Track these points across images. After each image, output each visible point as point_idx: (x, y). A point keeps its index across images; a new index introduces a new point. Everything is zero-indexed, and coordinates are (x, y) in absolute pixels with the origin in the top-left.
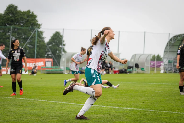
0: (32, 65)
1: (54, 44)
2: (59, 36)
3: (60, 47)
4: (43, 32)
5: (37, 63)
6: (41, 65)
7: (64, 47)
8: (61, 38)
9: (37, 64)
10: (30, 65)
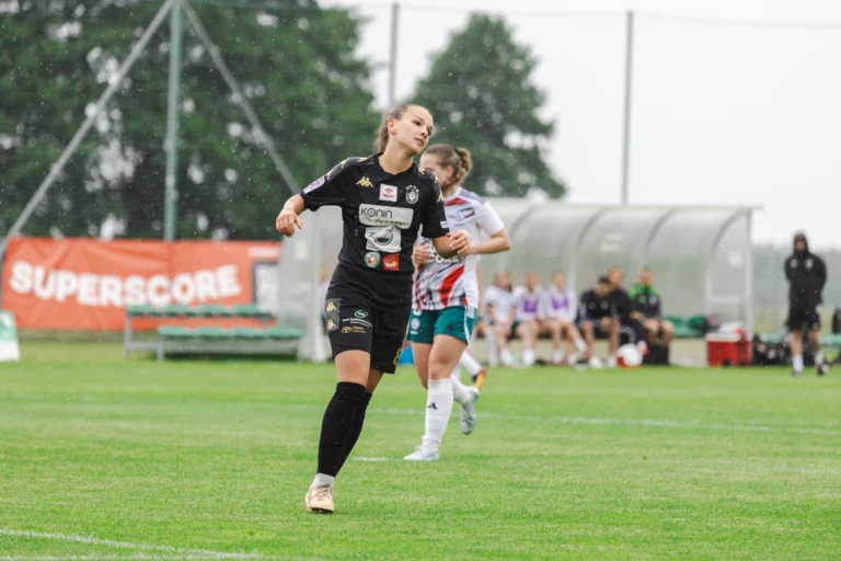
0: (145, 290)
1: (456, 117)
2: (503, 57)
3: (506, 148)
4: (367, 20)
5: (184, 279)
6: (214, 294)
7: (541, 141)
8: (518, 65)
9: (184, 289)
10: (124, 293)
